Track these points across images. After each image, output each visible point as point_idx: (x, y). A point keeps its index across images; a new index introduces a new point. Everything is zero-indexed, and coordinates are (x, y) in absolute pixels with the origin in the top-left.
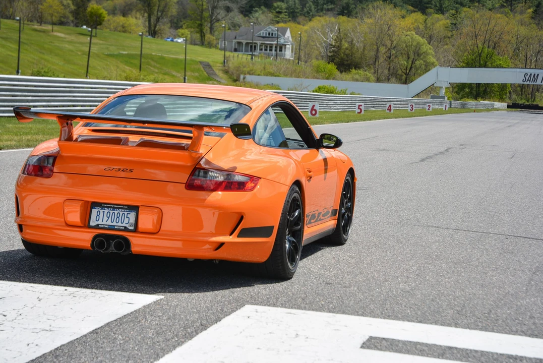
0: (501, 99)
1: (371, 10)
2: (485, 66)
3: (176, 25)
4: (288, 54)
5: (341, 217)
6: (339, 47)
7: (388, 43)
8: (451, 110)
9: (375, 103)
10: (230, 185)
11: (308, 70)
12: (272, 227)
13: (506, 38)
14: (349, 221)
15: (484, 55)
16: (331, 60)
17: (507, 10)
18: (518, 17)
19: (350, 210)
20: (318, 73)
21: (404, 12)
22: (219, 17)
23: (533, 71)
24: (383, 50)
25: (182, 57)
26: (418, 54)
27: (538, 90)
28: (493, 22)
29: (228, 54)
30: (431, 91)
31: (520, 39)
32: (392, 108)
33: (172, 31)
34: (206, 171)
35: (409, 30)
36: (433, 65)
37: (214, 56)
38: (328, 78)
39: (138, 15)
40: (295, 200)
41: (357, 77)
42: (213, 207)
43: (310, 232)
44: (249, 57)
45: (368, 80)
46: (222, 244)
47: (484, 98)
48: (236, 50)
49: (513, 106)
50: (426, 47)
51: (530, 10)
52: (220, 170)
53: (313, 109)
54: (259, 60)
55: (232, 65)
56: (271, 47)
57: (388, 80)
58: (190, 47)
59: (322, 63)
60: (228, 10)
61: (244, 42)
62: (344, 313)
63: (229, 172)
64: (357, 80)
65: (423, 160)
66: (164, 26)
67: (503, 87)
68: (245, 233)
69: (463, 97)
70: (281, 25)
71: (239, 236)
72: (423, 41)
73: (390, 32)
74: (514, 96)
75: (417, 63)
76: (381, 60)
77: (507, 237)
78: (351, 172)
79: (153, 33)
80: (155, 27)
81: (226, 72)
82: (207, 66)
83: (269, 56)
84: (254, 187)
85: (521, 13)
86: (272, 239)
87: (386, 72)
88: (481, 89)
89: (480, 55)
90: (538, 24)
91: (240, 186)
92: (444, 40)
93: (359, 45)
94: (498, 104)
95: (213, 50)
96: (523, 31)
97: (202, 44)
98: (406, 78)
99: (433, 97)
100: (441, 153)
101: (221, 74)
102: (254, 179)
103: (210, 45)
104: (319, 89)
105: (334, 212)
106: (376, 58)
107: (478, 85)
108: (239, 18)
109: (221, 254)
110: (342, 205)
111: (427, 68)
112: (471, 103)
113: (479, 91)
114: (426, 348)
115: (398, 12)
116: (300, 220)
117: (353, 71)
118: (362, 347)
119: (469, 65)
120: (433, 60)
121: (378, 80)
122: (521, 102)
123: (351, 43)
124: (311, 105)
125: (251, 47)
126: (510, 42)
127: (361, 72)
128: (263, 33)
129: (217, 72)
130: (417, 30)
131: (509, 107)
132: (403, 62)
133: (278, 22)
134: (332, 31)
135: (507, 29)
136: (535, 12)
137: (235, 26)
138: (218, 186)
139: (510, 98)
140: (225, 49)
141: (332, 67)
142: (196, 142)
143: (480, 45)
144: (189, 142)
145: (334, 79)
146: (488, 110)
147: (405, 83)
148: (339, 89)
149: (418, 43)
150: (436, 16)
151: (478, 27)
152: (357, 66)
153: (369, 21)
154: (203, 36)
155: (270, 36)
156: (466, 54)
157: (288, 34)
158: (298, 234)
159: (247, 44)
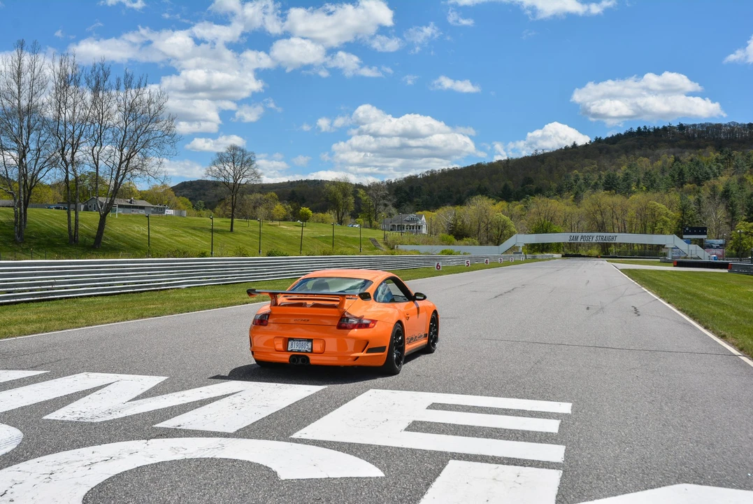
0: (558, 252)
1: (474, 201)
2: (546, 232)
3: (354, 216)
4: (424, 231)
5: (430, 338)
6: (456, 225)
7: (486, 220)
8: (527, 261)
9: (478, 259)
10: (361, 325)
11: (437, 240)
12: (385, 347)
13: (558, 214)
14: (436, 340)
15: (545, 225)
16: (451, 233)
17: (558, 197)
18: (565, 201)
19: (436, 333)
20: (444, 241)
21: (494, 201)
22: (380, 210)
23: (575, 234)
24: (483, 225)
25: (358, 236)
26: (505, 226)
27: (580, 245)
28: (549, 205)
29: (386, 232)
30: (514, 249)
31: (567, 214)
32: (488, 262)
33: (353, 220)
34: (348, 319)
35: (498, 212)
36: (514, 233)
37: (378, 235)
38: (449, 245)
39: (331, 211)
40: (398, 331)
41: (467, 242)
42: (352, 338)
43: (409, 348)
44: (400, 234)
45: (474, 244)
46: (358, 357)
47: (547, 252)
48: (391, 230)
49: (566, 256)
50: (510, 223)
51: (572, 196)
52: (356, 318)
53: (438, 265)
54: (406, 236)
55: (389, 239)
56: (413, 227)
57: (487, 244)
58: (363, 230)
59: (445, 235)
60: (386, 205)
61: (396, 225)
62: (422, 391)
63: (360, 319)
64: (467, 245)
65: (496, 297)
66: (347, 218)
67: (559, 244)
68: (370, 351)
69: (534, 252)
70: (420, 213)
71: (367, 352)
72: (508, 218)
73: (486, 214)
74: (566, 250)
75: (505, 231)
76: (482, 231)
77: (528, 343)
78: (435, 312)
79: (341, 222)
80: (342, 218)
81: (386, 244)
82: (374, 241)
83: (412, 232)
84: (373, 327)
85: (567, 198)
86: (385, 353)
87: (485, 238)
88: (545, 247)
89: (543, 226)
90: (577, 205)
91: (367, 326)
92: (520, 217)
93: (467, 222)
94: (556, 255)
95: (377, 230)
96: (568, 209)
97: (371, 227)
98: (498, 242)
99: (514, 253)
100: (509, 292)
101: (383, 245)
102: (374, 321)
103: (376, 228)
104: (443, 252)
105: (426, 335)
106: (479, 230)
107: (543, 244)
108: (393, 210)
109: (357, 363)
110: (430, 330)
111: (511, 235)
112: (538, 255)
113: (544, 248)
114: (461, 408)
115: (491, 201)
116: (403, 341)
117: (465, 239)
118: (427, 408)
119: (537, 232)
120: (514, 230)
121: (481, 244)
122: (570, 253)
123: (463, 221)
124: (436, 263)
125: (401, 228)
126: (560, 216)
127: (469, 239)
128: (407, 218)
129: (380, 244)
130: (503, 212)
131: (563, 256)
132: (495, 231)
133: (417, 211)
134: (451, 215)
135: (558, 208)
136: (575, 197)
137: (390, 215)
138: (354, 327)
139: (563, 251)
140: (384, 230)
141: (451, 237)
142: (342, 303)
143: (542, 219)
144: (338, 303)
145: (453, 245)
146: (549, 259)
147: (498, 245)
148: (456, 251)
149: (504, 220)
150: (514, 202)
151: (540, 208)
152: (467, 236)
153: (473, 208)
154: (371, 222)
155: (412, 220)
156: (534, 225)
157: (423, 218)
158: (402, 349)
159: (398, 226)
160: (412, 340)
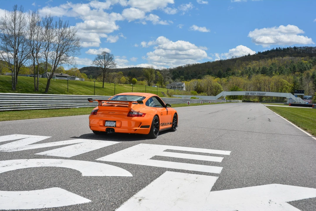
0: (241, 99)
1: (206, 77)
2: (236, 91)
3: (155, 82)
4: (184, 89)
5: (173, 125)
6: (198, 87)
7: (210, 85)
8: (227, 102)
9: (206, 101)
10: (138, 115)
11: (190, 93)
12: (150, 126)
13: (241, 84)
14: (176, 126)
15: (236, 88)
16: (196, 90)
17: (241, 76)
18: (244, 78)
19: (177, 123)
20: (192, 94)
21: (214, 78)
22: (166, 80)
23: (248, 92)
24: (209, 87)
25: (156, 91)
26: (219, 88)
27: (250, 97)
28: (238, 79)
29: (168, 89)
30: (222, 98)
31: (245, 84)
32: (210, 102)
33: (154, 84)
34: (132, 112)
35: (216, 82)
36: (222, 91)
38: (195, 95)
39: (146, 81)
40: (156, 119)
41: (202, 94)
42: (134, 121)
43: (161, 128)
44: (174, 90)
45: (205, 95)
46: (136, 129)
47: (236, 99)
48: (170, 89)
49: (244, 101)
50: (221, 87)
51: (247, 76)
52: (135, 112)
53: (188, 103)
54: (177, 91)
55: (169, 92)
56: (180, 88)
57: (211, 95)
58: (158, 88)
59: (193, 91)
60: (169, 78)
62: (164, 145)
63: (138, 112)
64: (202, 95)
65: (210, 114)
66: (152, 83)
67: (241, 96)
68: (142, 127)
69: (231, 99)
70: (183, 82)
71: (140, 128)
72: (220, 85)
73: (211, 83)
74: (244, 99)
75: (218, 90)
76: (209, 90)
77: (218, 129)
78: (176, 113)
79: (149, 85)
80: (150, 83)
81: (168, 94)
82: (163, 93)
83: (179, 90)
84: (144, 116)
85: (245, 77)
86: (149, 129)
87: (210, 93)
89: (234, 88)
90: (249, 80)
91: (141, 116)
92: (225, 84)
93: (203, 86)
94: (239, 101)
95: (165, 89)
96: (245, 82)
97: (162, 87)
98: (215, 95)
99: (222, 99)
100: (216, 112)
101: (166, 95)
102: (145, 114)
103: (164, 88)
104: (192, 98)
105: (171, 123)
106: (207, 90)
107: (235, 96)
108: (171, 81)
109: (136, 132)
110: (173, 121)
111: (221, 91)
112: (232, 100)
113: (235, 98)
114: (179, 151)
116: (158, 124)
118: (164, 151)
119: (232, 91)
120: (222, 89)
121: (208, 95)
122: (246, 100)
123: (201, 86)
124: (188, 101)
128: (177, 84)
130: (218, 82)
131: (243, 101)
132: (214, 90)
133: (182, 81)
134: (196, 83)
135: (241, 81)
136: (249, 77)
137: (170, 82)
138: (135, 116)
139: (243, 99)
140: (167, 88)
141: (196, 92)
142: (130, 105)
143: (235, 86)
144: (128, 105)
146: (237, 102)
147: (215, 96)
148: (197, 98)
149: (218, 85)
150: (223, 78)
151: (234, 81)
152: (202, 92)
153: (205, 80)
154: (162, 85)
155: (179, 85)
156: (231, 88)
157: (184, 84)
158: (158, 128)
159: (173, 87)
160: (163, 124)
